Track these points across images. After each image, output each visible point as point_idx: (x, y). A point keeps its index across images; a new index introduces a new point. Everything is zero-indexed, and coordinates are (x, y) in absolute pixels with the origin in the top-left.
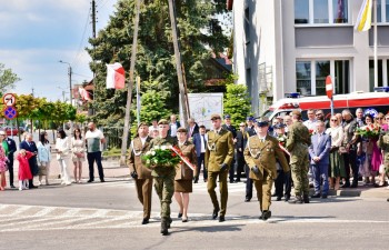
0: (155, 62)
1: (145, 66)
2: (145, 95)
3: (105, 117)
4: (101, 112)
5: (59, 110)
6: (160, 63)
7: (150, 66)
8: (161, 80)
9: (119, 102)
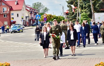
0: (85, 4)
1: (83, 5)
2: (82, 14)
3: (71, 20)
4: (71, 19)
5: (59, 18)
6: (87, 5)
7: (84, 6)
8: (87, 9)
9: (76, 16)
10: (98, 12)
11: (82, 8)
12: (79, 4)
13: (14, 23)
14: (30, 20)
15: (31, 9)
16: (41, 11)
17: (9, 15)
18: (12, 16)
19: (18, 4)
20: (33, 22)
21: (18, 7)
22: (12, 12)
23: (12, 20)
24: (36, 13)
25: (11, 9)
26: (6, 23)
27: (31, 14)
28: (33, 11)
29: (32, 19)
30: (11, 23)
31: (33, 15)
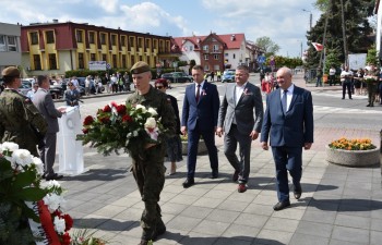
0: (336, 40)
2: (329, 55)
3: (312, 65)
6: (338, 41)
7: (333, 42)
8: (338, 49)
9: (318, 58)
10: (355, 52)
11: (329, 45)
12: (324, 39)
13: (229, 67)
14: (251, 64)
15: (253, 46)
16: (268, 50)
17: (222, 55)
18: (226, 58)
19: (234, 39)
20: (257, 66)
21: (234, 45)
22: (226, 52)
23: (226, 63)
24: (261, 53)
25: (225, 47)
26: (217, 67)
27: (254, 54)
28: (257, 50)
29: (255, 61)
30: (223, 68)
31: (256, 56)
